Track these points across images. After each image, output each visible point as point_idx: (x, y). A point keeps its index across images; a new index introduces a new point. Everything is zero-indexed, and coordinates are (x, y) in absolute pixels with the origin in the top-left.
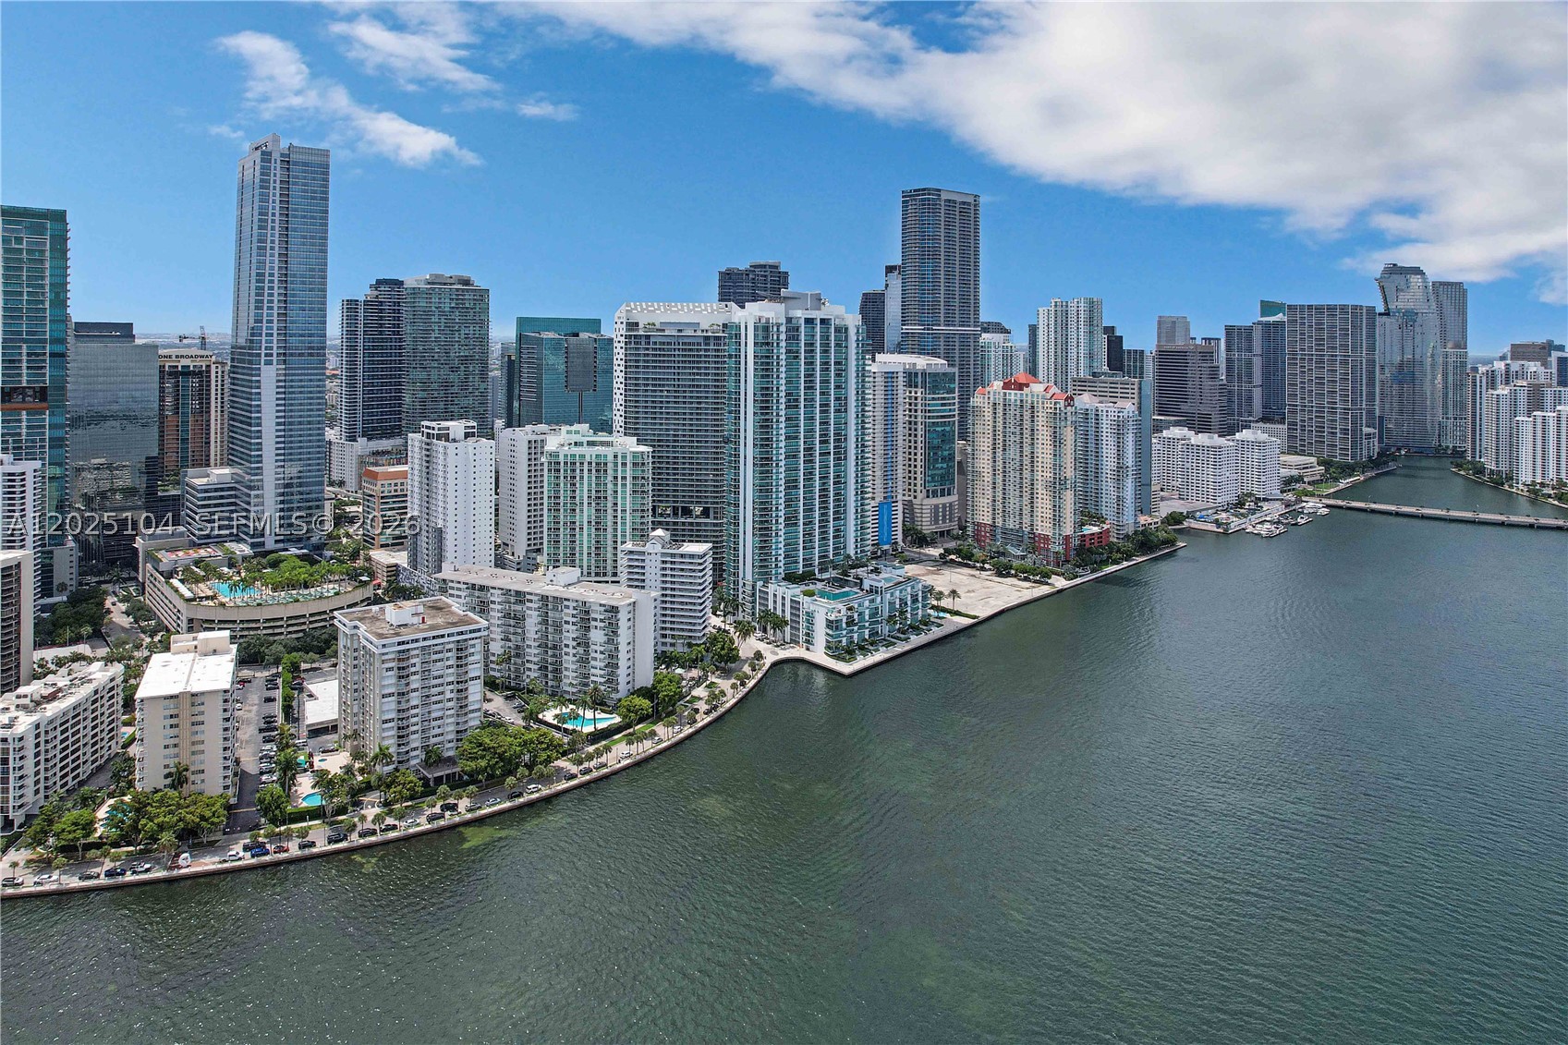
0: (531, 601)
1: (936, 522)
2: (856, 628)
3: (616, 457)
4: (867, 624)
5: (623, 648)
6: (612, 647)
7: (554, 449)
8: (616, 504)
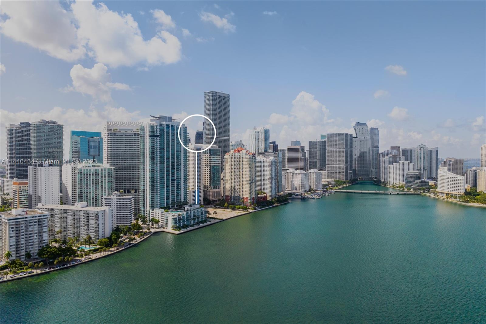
0: (69, 212)
1: (214, 197)
2: (182, 221)
3: (102, 170)
4: (186, 220)
5: (100, 225)
6: (97, 225)
7: (80, 168)
8: (102, 186)
